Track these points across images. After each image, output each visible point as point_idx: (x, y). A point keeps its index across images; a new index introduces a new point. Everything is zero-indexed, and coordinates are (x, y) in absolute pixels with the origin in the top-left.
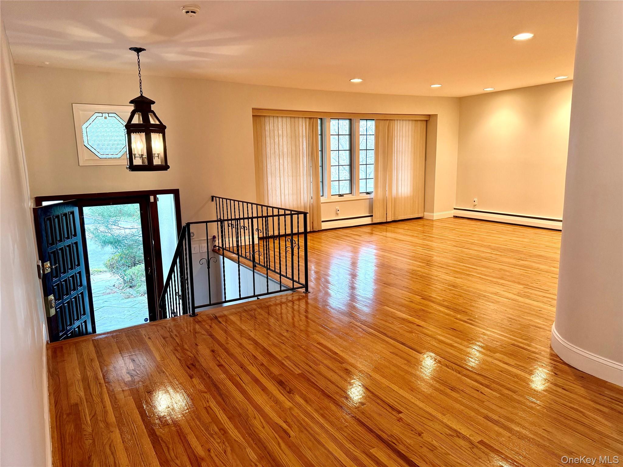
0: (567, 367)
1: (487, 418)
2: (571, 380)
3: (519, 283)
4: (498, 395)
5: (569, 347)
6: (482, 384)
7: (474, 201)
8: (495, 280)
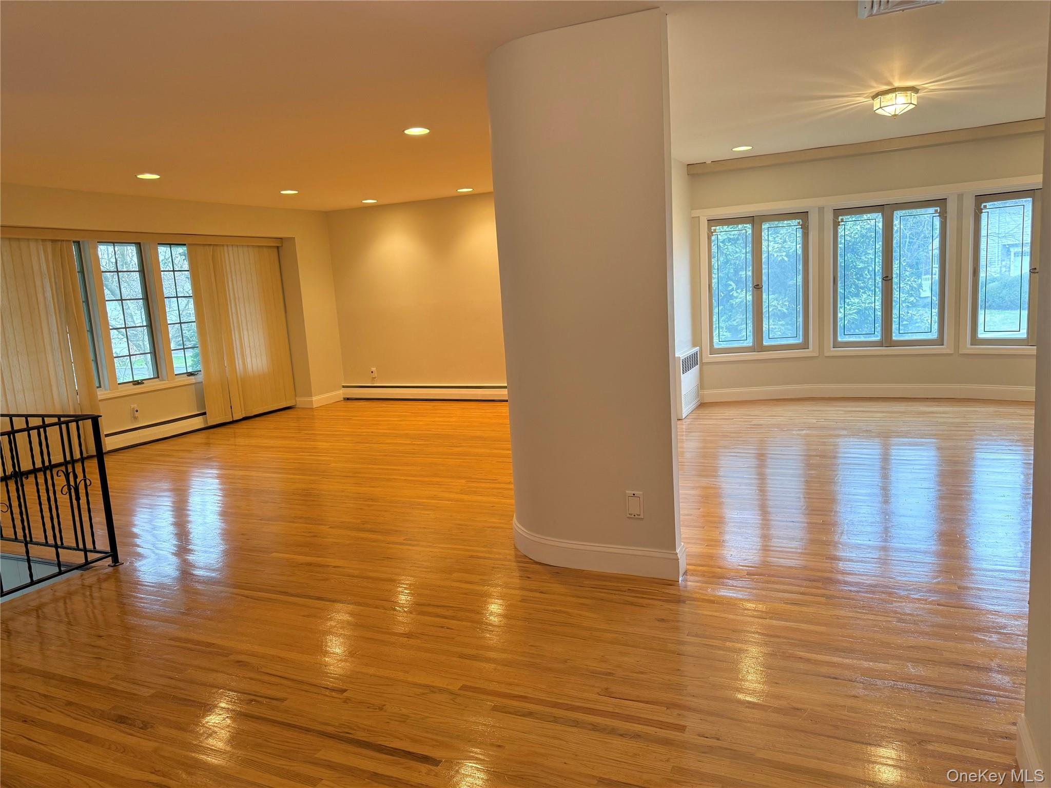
0: (538, 566)
1: (462, 656)
2: (545, 579)
3: (460, 478)
4: (469, 624)
5: (537, 540)
6: (445, 617)
7: (372, 372)
8: (427, 479)
